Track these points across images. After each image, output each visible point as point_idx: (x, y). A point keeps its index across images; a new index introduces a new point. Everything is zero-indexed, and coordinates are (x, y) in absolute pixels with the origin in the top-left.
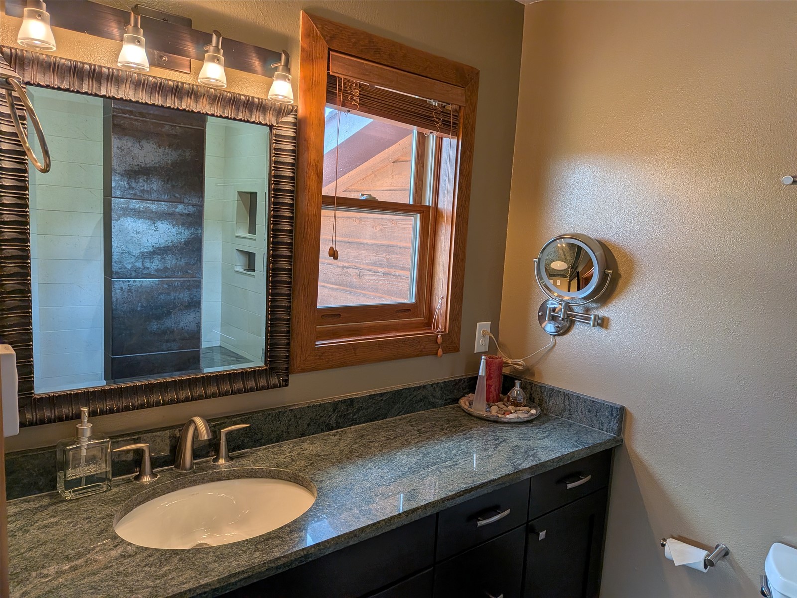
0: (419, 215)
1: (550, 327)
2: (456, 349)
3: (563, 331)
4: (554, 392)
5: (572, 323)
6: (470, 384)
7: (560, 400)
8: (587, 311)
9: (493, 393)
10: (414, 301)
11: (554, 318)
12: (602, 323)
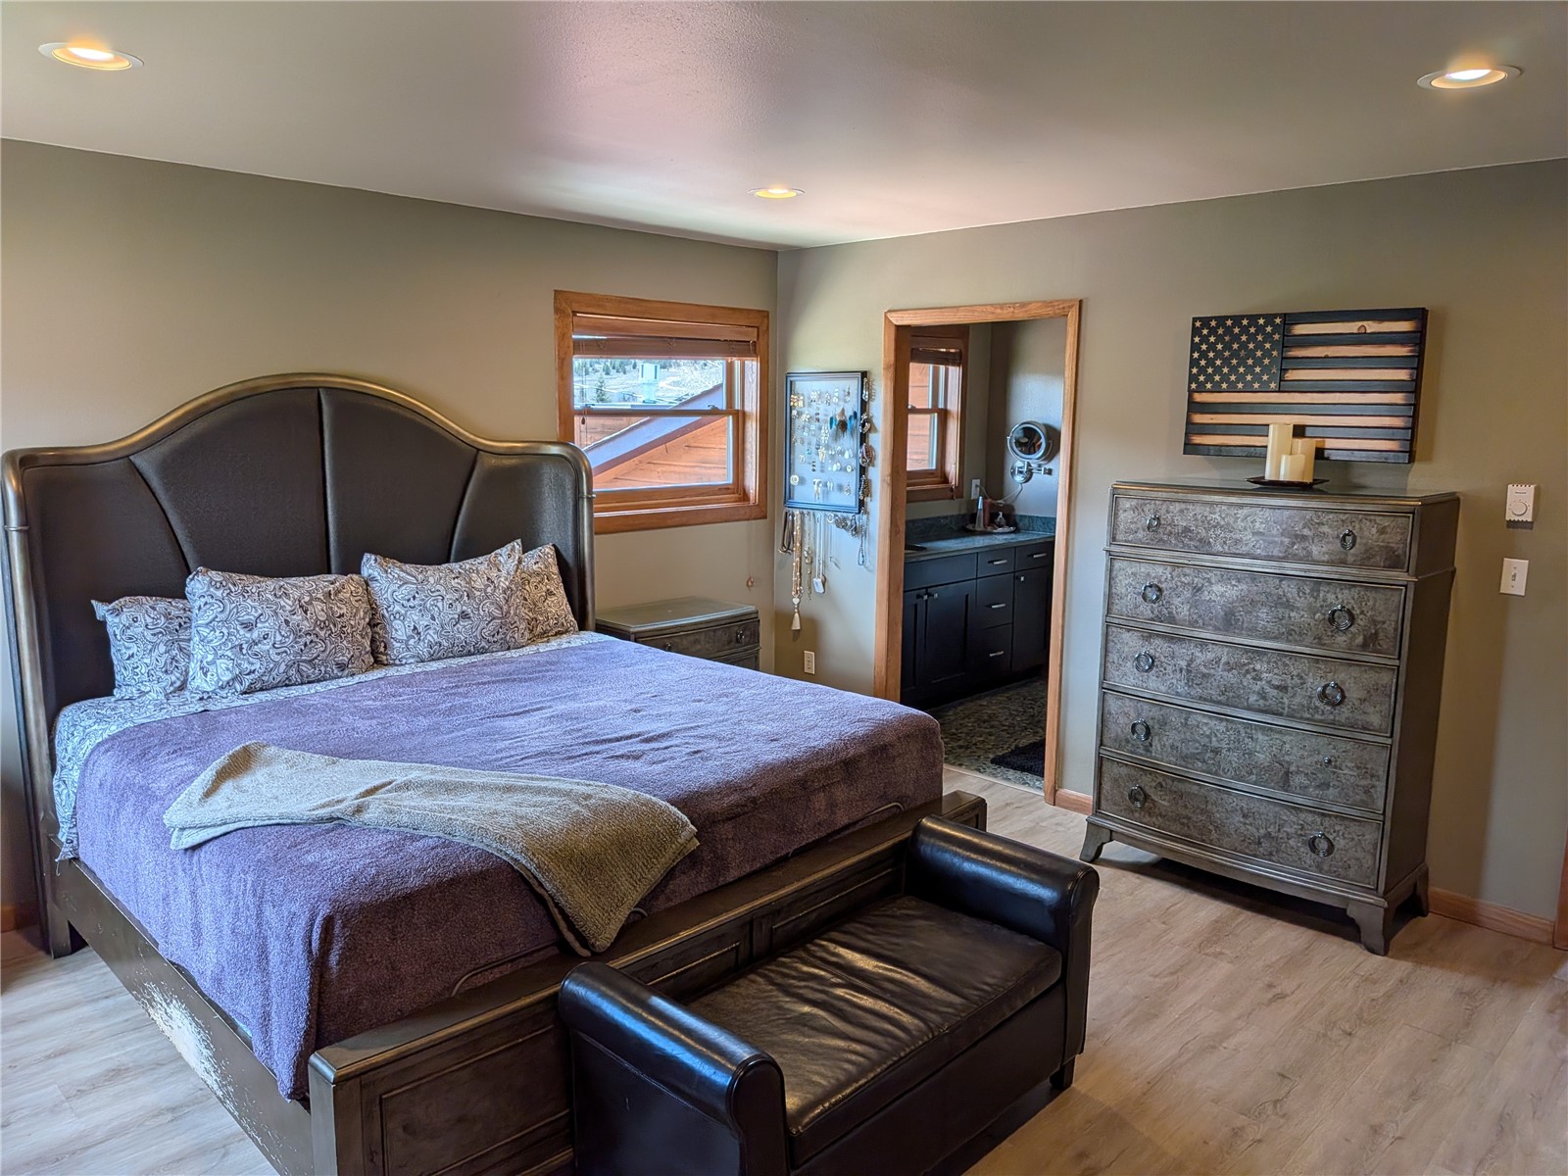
0: (936, 414)
1: (1019, 478)
2: (962, 497)
3: (1027, 480)
4: (1023, 517)
5: (1032, 474)
6: (973, 518)
7: (1026, 521)
8: (1040, 466)
9: (987, 522)
10: (934, 467)
11: (1021, 472)
12: (1049, 472)
